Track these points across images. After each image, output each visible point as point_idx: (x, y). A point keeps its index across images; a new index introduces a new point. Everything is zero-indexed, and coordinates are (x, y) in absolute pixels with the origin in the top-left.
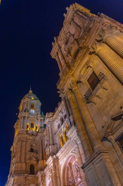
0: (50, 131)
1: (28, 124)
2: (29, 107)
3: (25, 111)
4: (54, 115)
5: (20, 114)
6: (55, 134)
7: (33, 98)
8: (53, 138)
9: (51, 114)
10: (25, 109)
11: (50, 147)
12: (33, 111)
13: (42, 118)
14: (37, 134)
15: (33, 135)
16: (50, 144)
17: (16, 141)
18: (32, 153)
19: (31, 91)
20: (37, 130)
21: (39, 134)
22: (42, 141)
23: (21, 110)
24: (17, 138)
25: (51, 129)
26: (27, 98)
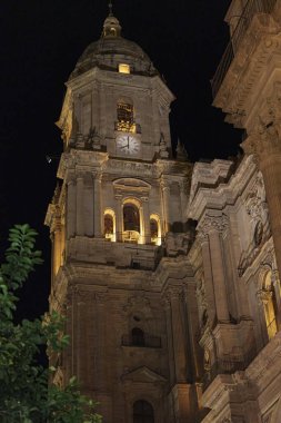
0: (216, 255)
1: (109, 212)
2: (108, 117)
3: (89, 147)
4: (233, 171)
5: (64, 163)
6: (242, 270)
7: (124, 69)
8: (229, 292)
9: (219, 167)
10: (86, 131)
11: (218, 333)
12: (128, 141)
13: (179, 178)
14: (157, 261)
15: (135, 266)
16: (216, 322)
17: (61, 296)
18: (139, 352)
19: (112, 24)
20: (159, 242)
21: (165, 262)
22: (182, 295)
23: (68, 132)
24: (65, 281)
25: (223, 245)
26: (94, 72)
